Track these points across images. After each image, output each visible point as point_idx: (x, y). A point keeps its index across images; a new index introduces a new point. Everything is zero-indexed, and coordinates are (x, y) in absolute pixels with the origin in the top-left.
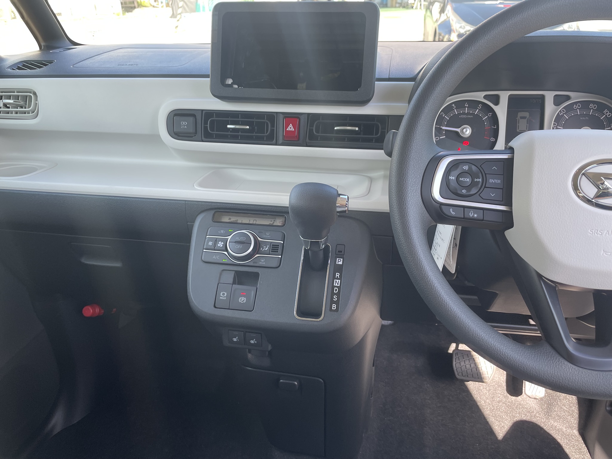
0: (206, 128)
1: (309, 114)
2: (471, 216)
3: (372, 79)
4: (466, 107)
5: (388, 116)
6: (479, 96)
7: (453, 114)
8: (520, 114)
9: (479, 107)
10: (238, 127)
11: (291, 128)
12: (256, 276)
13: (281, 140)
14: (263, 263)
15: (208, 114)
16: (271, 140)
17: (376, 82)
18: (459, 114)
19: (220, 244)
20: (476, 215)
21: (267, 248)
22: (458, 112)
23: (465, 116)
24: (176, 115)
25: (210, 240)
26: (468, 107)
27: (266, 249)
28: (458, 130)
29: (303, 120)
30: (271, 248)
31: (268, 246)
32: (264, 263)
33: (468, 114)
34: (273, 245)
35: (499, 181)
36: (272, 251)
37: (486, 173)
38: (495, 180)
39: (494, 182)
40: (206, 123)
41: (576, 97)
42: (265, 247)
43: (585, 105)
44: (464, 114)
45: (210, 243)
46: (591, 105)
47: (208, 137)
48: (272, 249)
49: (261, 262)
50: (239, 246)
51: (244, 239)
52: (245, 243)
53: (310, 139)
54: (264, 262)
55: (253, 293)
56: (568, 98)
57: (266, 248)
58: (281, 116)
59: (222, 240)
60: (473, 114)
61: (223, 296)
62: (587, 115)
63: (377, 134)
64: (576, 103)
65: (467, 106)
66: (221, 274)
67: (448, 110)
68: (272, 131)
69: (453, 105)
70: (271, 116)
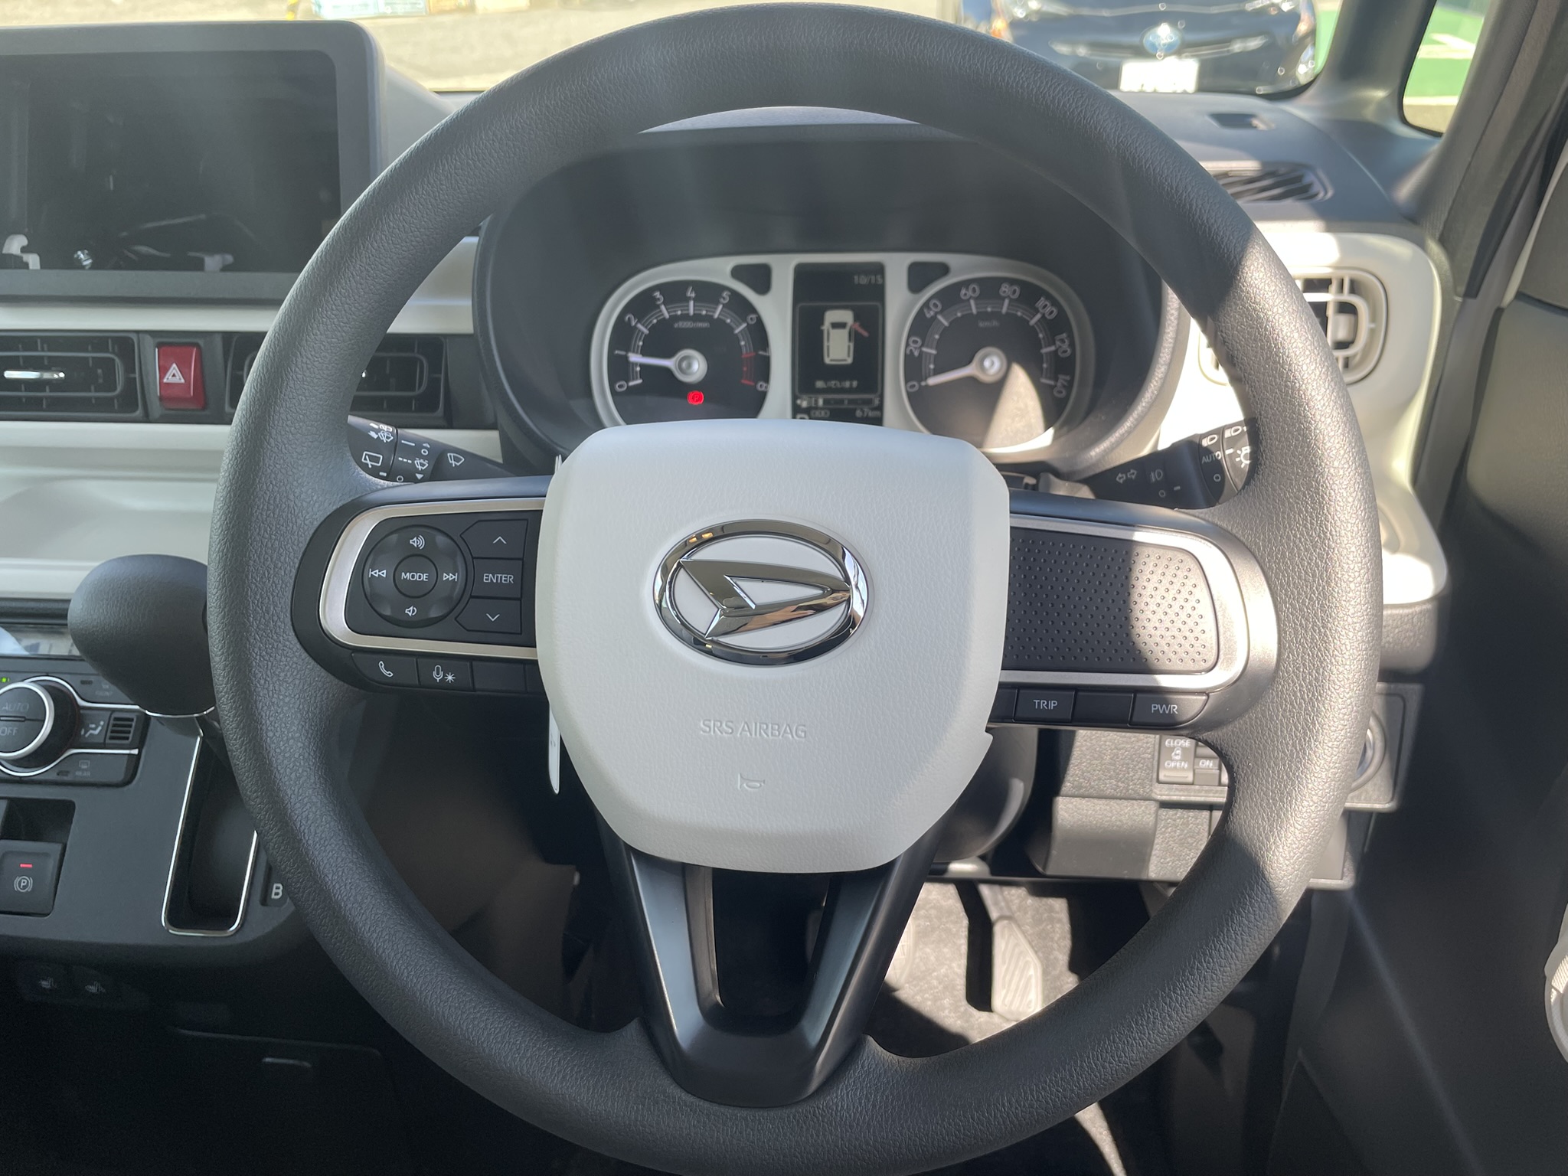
2: (438, 679)
4: (690, 298)
5: (445, 336)
6: (719, 270)
7: (659, 319)
8: (832, 316)
9: (724, 298)
10: (27, 374)
11: (174, 375)
12: (64, 811)
14: (85, 774)
16: (129, 408)
18: (675, 318)
20: (450, 678)
21: (100, 728)
22: (671, 314)
23: (688, 325)
26: (695, 300)
27: (96, 732)
28: (669, 363)
29: (212, 353)
30: (110, 727)
31: (102, 723)
32: (89, 774)
33: (697, 317)
34: (116, 719)
35: (510, 579)
36: (112, 738)
37: (474, 556)
38: (499, 575)
39: (495, 581)
41: (963, 266)
42: (93, 726)
43: (989, 288)
44: (685, 317)
46: (1005, 289)
48: (112, 732)
49: (80, 769)
51: (25, 708)
52: (26, 720)
54: (86, 770)
55: (51, 864)
56: (944, 270)
57: (95, 729)
58: (151, 343)
60: (708, 318)
62: (996, 315)
64: (966, 283)
65: (693, 295)
67: (642, 304)
68: (130, 383)
69: (657, 294)
70: (124, 343)
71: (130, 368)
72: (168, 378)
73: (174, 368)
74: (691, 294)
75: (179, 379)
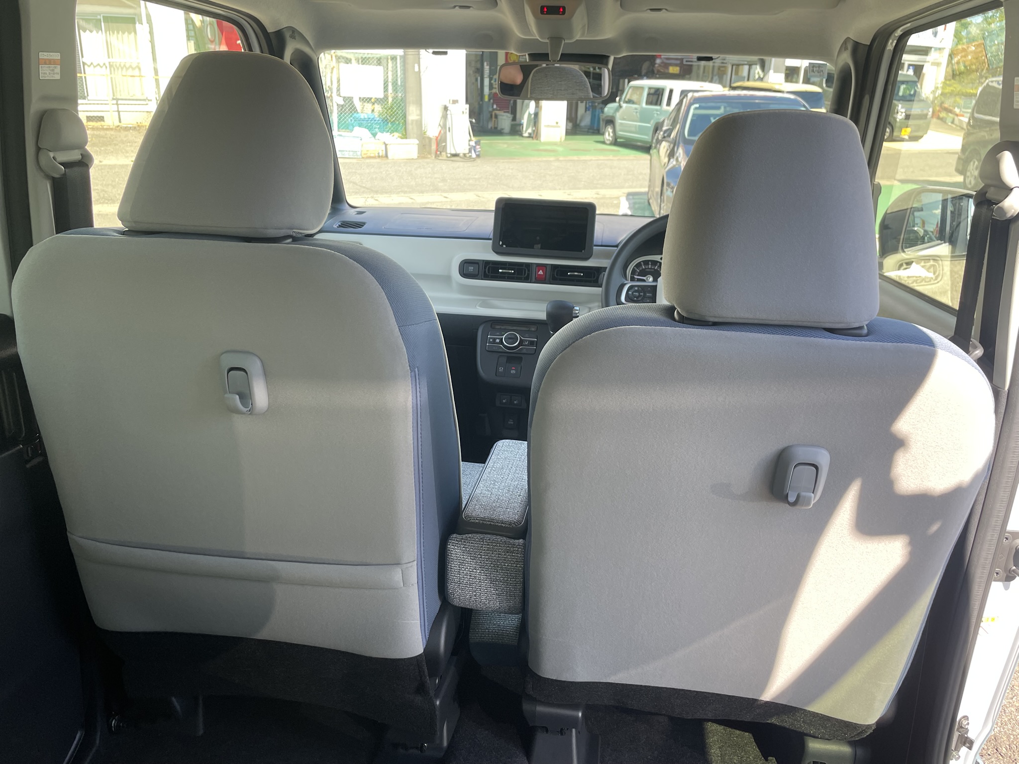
0: (485, 272)
1: (552, 265)
3: (592, 244)
5: (601, 267)
7: (642, 268)
9: (657, 264)
10: (504, 271)
11: (541, 272)
12: (520, 359)
13: (534, 280)
14: (525, 352)
15: (487, 263)
16: (527, 280)
17: (594, 247)
18: (645, 268)
19: (498, 341)
23: (649, 270)
24: (465, 263)
25: (490, 338)
26: (651, 265)
28: (644, 278)
29: (549, 269)
31: (528, 342)
33: (651, 268)
34: (530, 342)
36: (530, 345)
40: (485, 268)
44: (648, 268)
45: (491, 340)
47: (486, 277)
50: (510, 341)
51: (513, 337)
52: (514, 339)
53: (552, 279)
55: (519, 368)
57: (526, 343)
58: (535, 266)
59: (498, 339)
60: (654, 269)
61: (501, 369)
63: (594, 277)
66: (498, 358)
67: (638, 265)
68: (528, 274)
69: (642, 263)
70: (528, 265)
71: (529, 271)
72: (539, 273)
73: (541, 271)
74: (650, 263)
75: (542, 273)
